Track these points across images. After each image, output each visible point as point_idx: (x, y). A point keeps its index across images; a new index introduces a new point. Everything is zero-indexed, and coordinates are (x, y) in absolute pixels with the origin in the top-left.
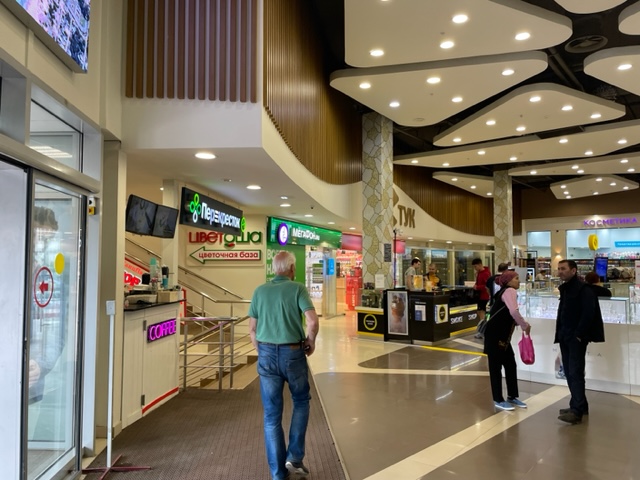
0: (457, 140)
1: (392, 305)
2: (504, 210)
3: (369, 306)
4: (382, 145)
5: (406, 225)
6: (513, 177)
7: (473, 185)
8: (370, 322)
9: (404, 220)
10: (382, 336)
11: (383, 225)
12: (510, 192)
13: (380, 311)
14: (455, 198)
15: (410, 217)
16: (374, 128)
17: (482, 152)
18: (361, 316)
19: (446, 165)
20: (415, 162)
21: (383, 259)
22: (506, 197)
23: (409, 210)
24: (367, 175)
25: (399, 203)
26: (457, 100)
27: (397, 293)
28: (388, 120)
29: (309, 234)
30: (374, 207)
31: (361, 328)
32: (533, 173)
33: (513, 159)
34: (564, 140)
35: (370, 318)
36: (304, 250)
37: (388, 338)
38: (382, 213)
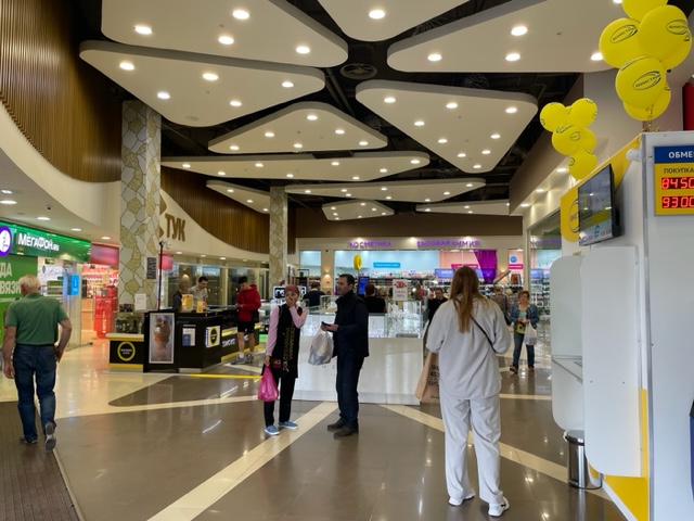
0: (234, 148)
1: (155, 330)
2: (280, 227)
3: (125, 332)
4: (148, 141)
5: (174, 237)
6: (289, 194)
7: (250, 198)
8: (127, 351)
9: (172, 232)
10: (141, 366)
11: (147, 236)
12: (285, 209)
13: (140, 337)
14: (230, 211)
15: (179, 229)
16: (138, 120)
17: (259, 165)
18: (114, 345)
19: (222, 174)
20: (186, 166)
21: (145, 276)
22: (282, 212)
23: (179, 220)
24: (127, 174)
25: (166, 211)
26: (236, 103)
27: (162, 315)
28: (155, 113)
29: (41, 242)
30: (135, 213)
31: (114, 358)
32: (308, 192)
33: (290, 176)
35: (126, 346)
36: (36, 263)
37: (148, 368)
38: (146, 222)
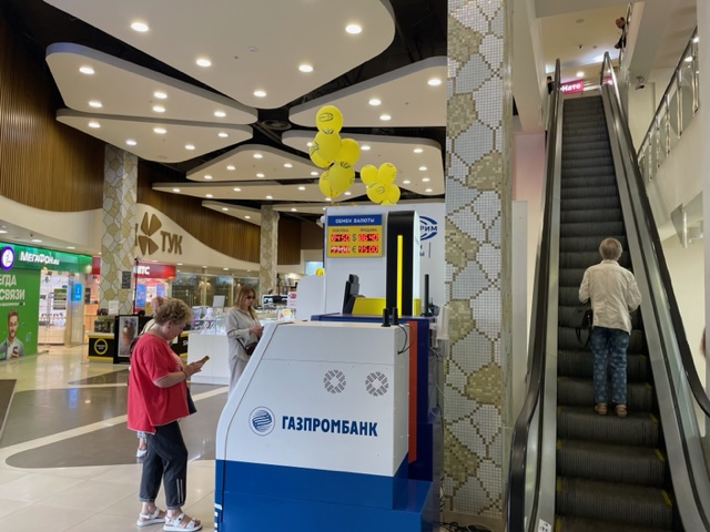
0: (208, 177)
1: (123, 330)
2: (270, 242)
3: (101, 331)
4: (124, 177)
7: (248, 215)
8: (101, 347)
10: (112, 359)
11: (122, 254)
12: (275, 225)
13: (111, 335)
16: (116, 159)
17: (237, 189)
18: (92, 341)
19: (209, 196)
20: (176, 190)
21: (120, 286)
22: (271, 230)
23: (176, 236)
24: (108, 203)
25: (162, 229)
26: (190, 147)
27: (129, 318)
28: (130, 154)
29: (41, 258)
30: (113, 235)
31: (92, 352)
32: (294, 210)
33: (269, 198)
34: (302, 188)
35: (101, 343)
36: (39, 274)
37: (117, 361)
38: (121, 242)
